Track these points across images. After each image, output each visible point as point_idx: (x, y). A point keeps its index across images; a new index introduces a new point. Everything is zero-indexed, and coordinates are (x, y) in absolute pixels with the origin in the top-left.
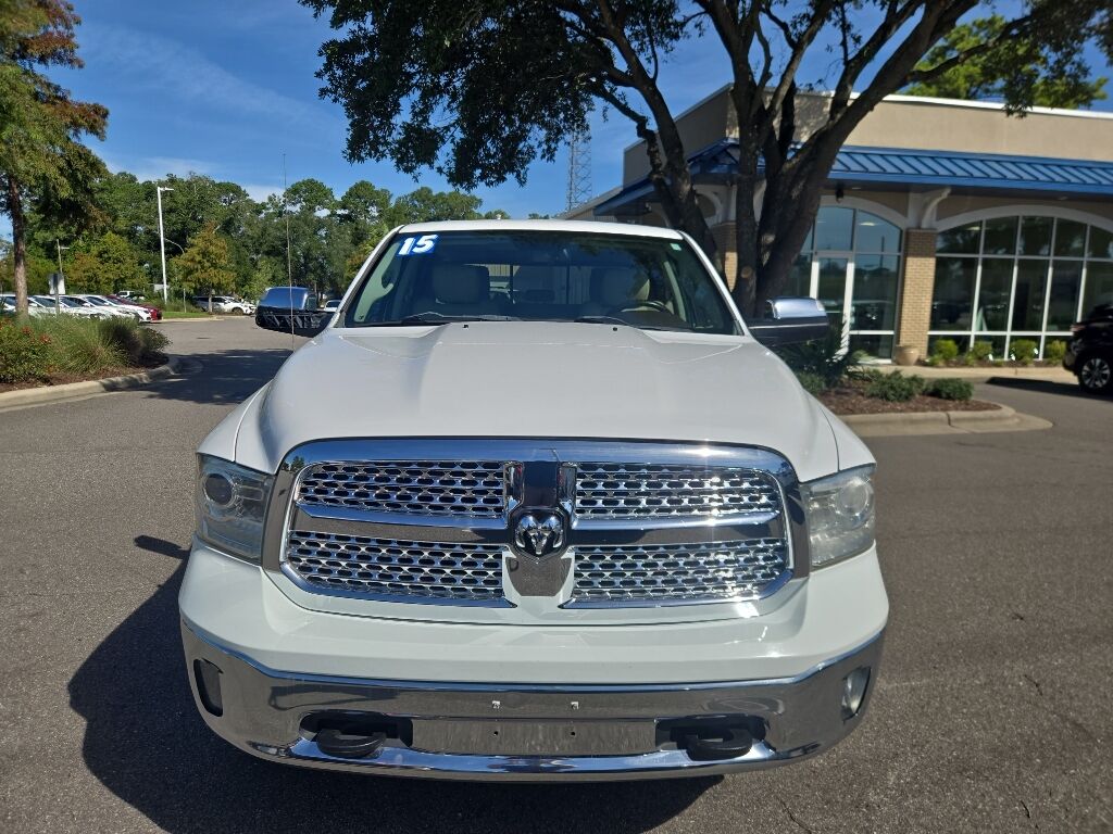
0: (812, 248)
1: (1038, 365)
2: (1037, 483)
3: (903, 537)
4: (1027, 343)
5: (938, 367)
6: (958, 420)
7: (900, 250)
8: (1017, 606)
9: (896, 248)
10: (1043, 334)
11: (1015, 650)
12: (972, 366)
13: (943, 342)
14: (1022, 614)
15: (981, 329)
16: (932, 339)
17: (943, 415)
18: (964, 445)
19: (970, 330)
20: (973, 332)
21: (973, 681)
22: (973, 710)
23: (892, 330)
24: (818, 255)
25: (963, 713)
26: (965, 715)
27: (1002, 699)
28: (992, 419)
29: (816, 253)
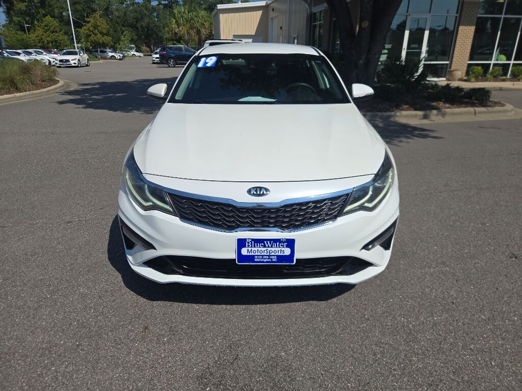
0: (407, 12)
3: (440, 192)
4: (521, 68)
5: (471, 82)
6: (480, 113)
7: (457, 13)
8: (513, 247)
9: (456, 11)
11: (512, 286)
12: (490, 81)
13: (476, 67)
14: (515, 253)
15: (497, 60)
16: (469, 64)
17: (471, 109)
18: (483, 128)
19: (491, 60)
20: (493, 62)
21: (480, 316)
22: (478, 346)
23: (448, 61)
24: (411, 16)
25: (471, 349)
26: (473, 351)
27: (501, 335)
28: (500, 112)
29: (409, 15)
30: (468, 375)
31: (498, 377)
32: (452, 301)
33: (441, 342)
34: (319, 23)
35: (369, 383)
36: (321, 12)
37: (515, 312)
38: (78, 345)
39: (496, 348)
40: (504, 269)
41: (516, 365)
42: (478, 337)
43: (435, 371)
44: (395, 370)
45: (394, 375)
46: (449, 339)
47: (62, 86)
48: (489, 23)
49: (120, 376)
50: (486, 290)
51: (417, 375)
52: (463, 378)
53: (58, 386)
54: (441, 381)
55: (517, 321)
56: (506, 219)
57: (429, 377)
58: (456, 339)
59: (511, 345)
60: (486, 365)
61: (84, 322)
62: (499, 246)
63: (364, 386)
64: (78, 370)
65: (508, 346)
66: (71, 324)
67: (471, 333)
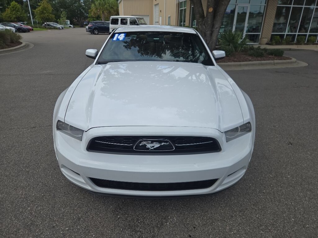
0: (236, 3)
1: (305, 44)
2: (302, 86)
4: (302, 37)
5: (273, 45)
6: (277, 63)
7: (265, 4)
8: (290, 139)
10: (308, 34)
12: (284, 45)
13: (276, 36)
14: (291, 142)
15: (289, 32)
16: (272, 35)
17: (272, 61)
18: (279, 72)
19: (285, 32)
21: (269, 175)
22: (268, 191)
23: (260, 32)
24: (238, 5)
25: (263, 192)
26: (265, 193)
27: (280, 185)
28: (288, 63)
29: (237, 4)
30: (261, 206)
31: (277, 206)
32: (255, 168)
33: (247, 189)
34: (183, 8)
35: (207, 211)
36: (185, 1)
37: (288, 173)
38: (43, 196)
39: (277, 192)
40: (285, 151)
41: (287, 201)
42: (268, 186)
43: (244, 204)
44: (221, 204)
45: (221, 207)
46: (252, 187)
47: (24, 46)
48: (284, 9)
49: (69, 211)
50: (274, 162)
51: (233, 206)
52: (258, 207)
53: (32, 218)
54: (246, 209)
55: (290, 178)
56: (288, 124)
57: (240, 207)
58: (256, 188)
59: (285, 190)
60: (271, 201)
61: (45, 183)
62: (282, 138)
63: (205, 212)
64: (44, 209)
65: (284, 191)
66: (38, 184)
67: (264, 184)
